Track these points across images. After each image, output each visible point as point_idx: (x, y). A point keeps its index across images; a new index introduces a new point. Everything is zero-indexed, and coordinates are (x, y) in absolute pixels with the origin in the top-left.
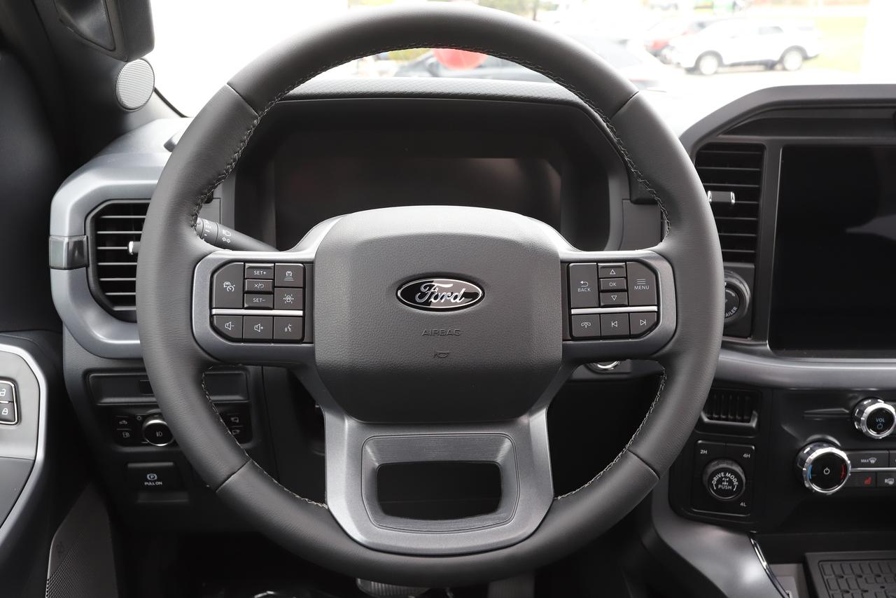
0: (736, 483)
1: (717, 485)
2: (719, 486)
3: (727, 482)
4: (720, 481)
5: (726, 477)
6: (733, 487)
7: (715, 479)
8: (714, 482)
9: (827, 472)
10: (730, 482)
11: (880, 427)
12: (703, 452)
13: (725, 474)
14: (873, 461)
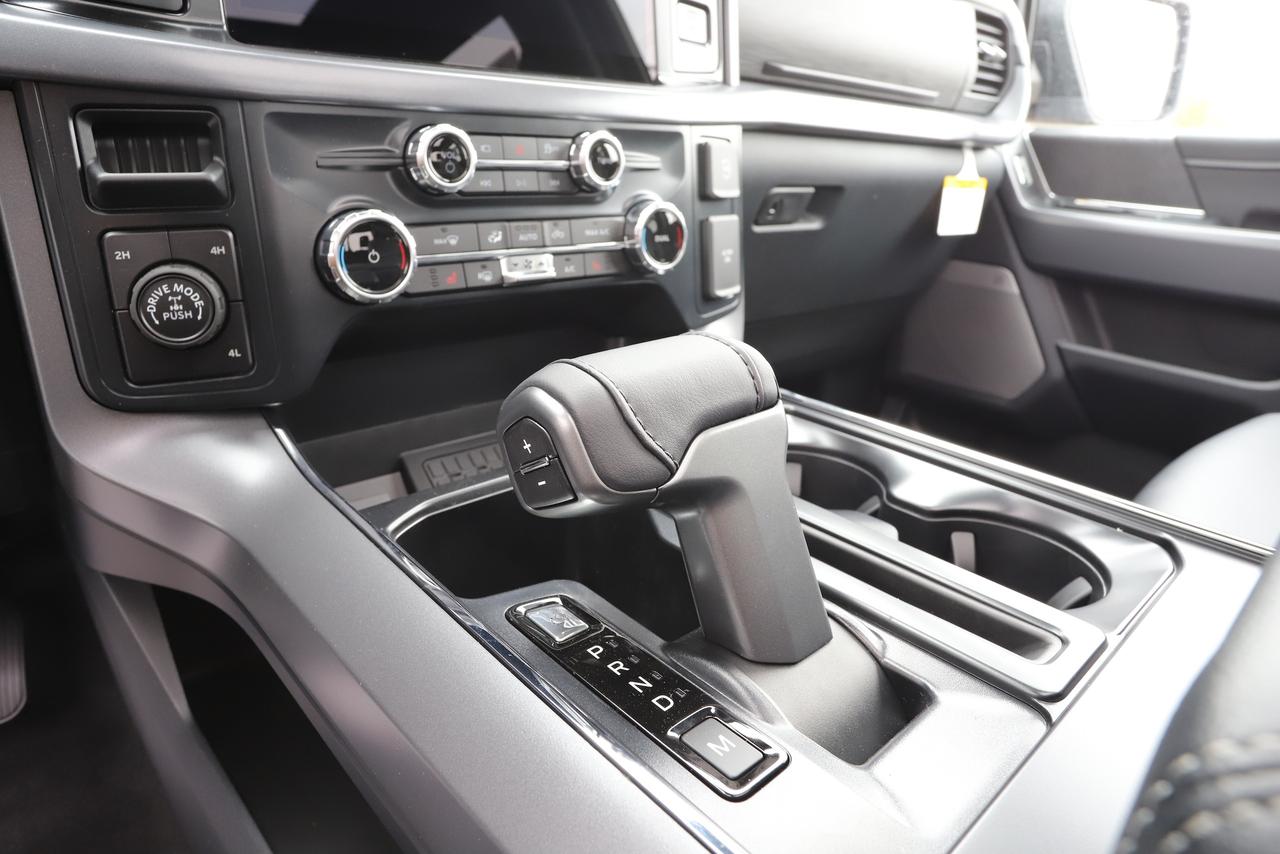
0: (199, 303)
1: (159, 315)
2: (165, 316)
3: (179, 303)
4: (164, 305)
5: (175, 294)
6: (196, 312)
7: (152, 301)
8: (152, 310)
9: (374, 258)
10: (187, 304)
11: (450, 168)
12: (122, 255)
13: (171, 287)
14: (453, 242)
